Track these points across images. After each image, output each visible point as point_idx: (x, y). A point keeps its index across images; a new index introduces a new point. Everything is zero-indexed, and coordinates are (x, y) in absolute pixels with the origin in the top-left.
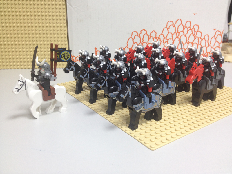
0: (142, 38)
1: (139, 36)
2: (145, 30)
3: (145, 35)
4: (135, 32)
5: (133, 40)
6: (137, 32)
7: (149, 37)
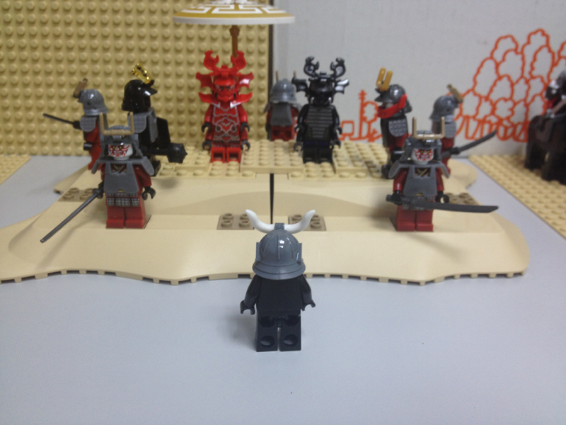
0: (529, 59)
1: (522, 53)
2: (544, 34)
3: (540, 49)
4: (509, 40)
5: (497, 65)
6: (514, 40)
7: (556, 58)
